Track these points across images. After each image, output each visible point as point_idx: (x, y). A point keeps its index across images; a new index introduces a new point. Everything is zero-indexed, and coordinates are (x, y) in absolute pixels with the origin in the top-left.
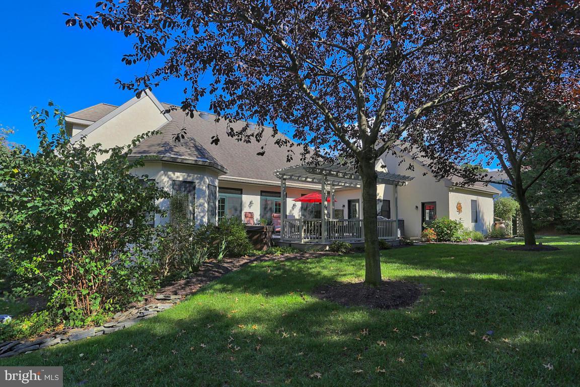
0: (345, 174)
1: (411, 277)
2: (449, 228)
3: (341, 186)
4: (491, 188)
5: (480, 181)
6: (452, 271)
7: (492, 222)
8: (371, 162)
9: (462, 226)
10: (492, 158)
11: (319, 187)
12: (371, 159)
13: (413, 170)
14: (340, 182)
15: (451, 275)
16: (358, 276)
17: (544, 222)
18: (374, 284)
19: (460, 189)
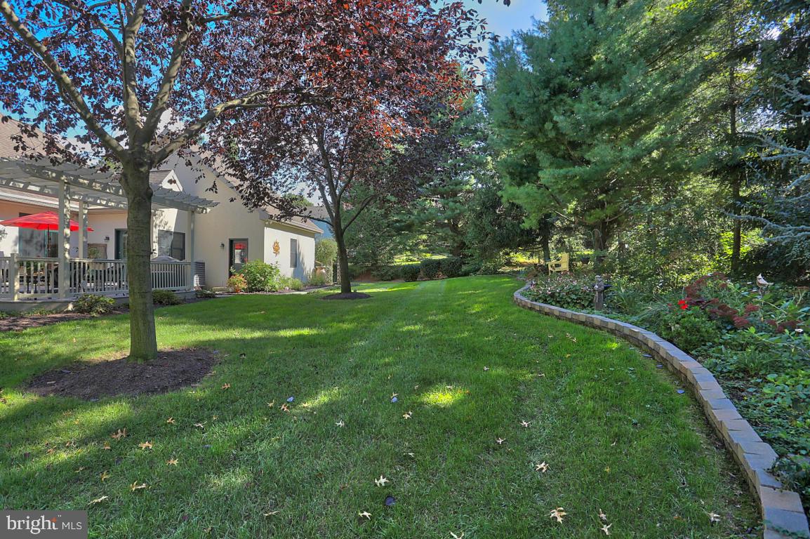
0: (106, 186)
1: (203, 342)
2: (263, 273)
3: (100, 204)
4: (310, 225)
5: (298, 215)
6: (260, 328)
7: (313, 267)
8: (142, 169)
9: (278, 271)
10: (315, 189)
11: (54, 203)
12: (141, 165)
13: (216, 192)
14: (99, 198)
15: (257, 334)
16: (122, 348)
17: (363, 268)
18: (145, 358)
19: (277, 224)
